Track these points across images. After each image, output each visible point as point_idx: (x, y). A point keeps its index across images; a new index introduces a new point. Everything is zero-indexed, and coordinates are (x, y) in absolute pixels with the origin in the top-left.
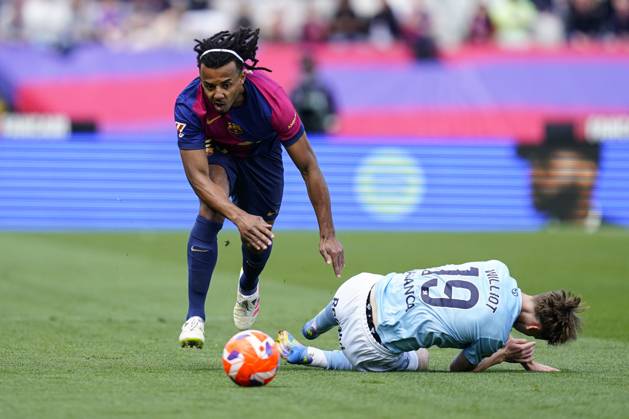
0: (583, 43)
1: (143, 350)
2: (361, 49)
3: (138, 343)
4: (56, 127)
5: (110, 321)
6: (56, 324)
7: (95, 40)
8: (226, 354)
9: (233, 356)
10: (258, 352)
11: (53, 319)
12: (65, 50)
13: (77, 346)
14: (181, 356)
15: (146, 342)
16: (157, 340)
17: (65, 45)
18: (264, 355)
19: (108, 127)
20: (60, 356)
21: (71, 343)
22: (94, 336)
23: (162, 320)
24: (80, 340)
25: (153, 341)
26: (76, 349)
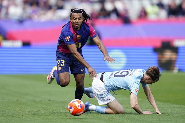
0: (173, 18)
1: (44, 109)
2: (108, 20)
3: (42, 107)
4: (18, 44)
5: (34, 101)
6: (18, 102)
7: (30, 18)
8: (69, 107)
9: (71, 108)
10: (78, 107)
11: (17, 100)
12: (21, 21)
13: (25, 108)
14: (55, 111)
15: (45, 107)
16: (48, 106)
17: (21, 20)
18: (79, 108)
19: (34, 44)
20: (19, 111)
21: (23, 107)
22: (29, 105)
23: (49, 100)
24: (25, 106)
25: (47, 107)
26: (24, 109)
